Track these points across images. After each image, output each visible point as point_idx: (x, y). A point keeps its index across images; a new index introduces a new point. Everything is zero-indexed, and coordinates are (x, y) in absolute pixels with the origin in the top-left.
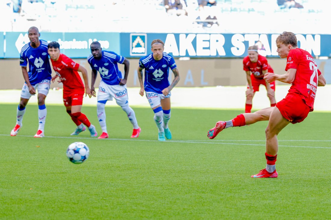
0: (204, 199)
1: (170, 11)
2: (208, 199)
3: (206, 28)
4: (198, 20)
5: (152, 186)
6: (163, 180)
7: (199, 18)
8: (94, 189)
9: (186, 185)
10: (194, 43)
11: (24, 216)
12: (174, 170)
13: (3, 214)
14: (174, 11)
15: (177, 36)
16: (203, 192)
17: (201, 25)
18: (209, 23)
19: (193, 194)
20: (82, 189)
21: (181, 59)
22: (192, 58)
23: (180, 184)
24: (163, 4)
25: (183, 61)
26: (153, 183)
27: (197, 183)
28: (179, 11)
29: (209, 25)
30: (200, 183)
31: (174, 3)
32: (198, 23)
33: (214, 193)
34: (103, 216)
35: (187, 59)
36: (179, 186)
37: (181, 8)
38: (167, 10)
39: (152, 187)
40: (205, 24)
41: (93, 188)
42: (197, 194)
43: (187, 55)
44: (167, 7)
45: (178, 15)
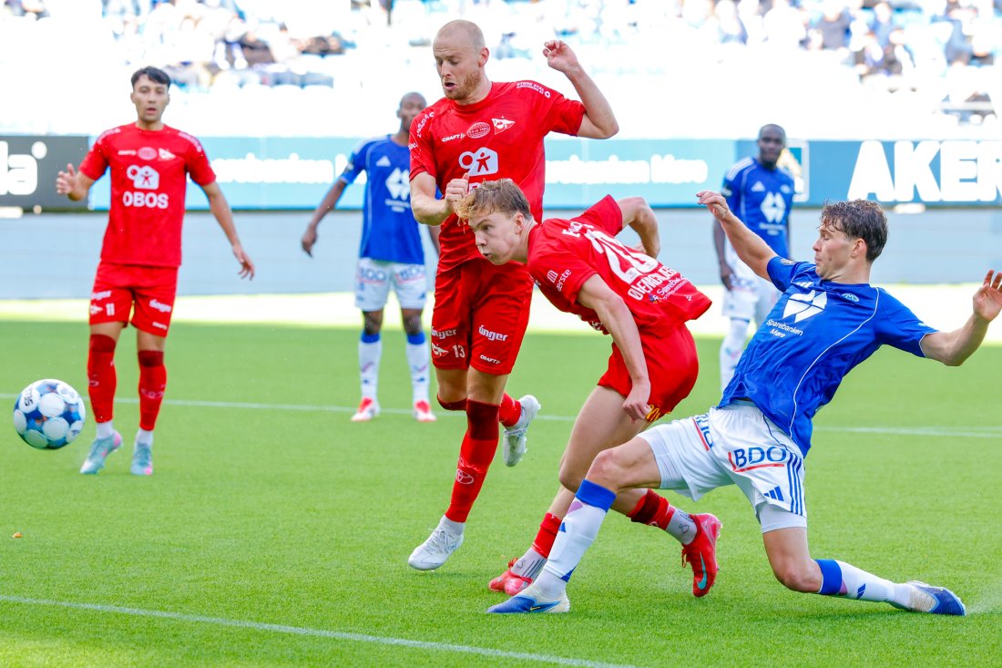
0: (966, 584)
1: (870, 80)
2: (976, 587)
3: (966, 126)
4: (947, 106)
5: (826, 549)
6: (855, 534)
7: (947, 99)
8: (670, 559)
9: (917, 547)
10: (935, 166)
11: (484, 628)
12: (884, 508)
13: (429, 623)
14: (881, 79)
15: (889, 147)
16: (964, 568)
17: (954, 118)
18: (976, 112)
19: (936, 572)
20: (639, 556)
21: (900, 209)
22: (931, 207)
23: (901, 546)
24: (851, 61)
25: (905, 215)
26: (828, 542)
27: (946, 542)
28: (893, 80)
29: (975, 118)
30: (955, 542)
31: (882, 59)
32: (947, 112)
33: (993, 569)
34: (695, 630)
35: (918, 208)
36: (898, 551)
37: (899, 72)
38: (862, 77)
39: (827, 552)
40: (964, 116)
41: (669, 556)
42: (948, 572)
43: (917, 199)
44: (862, 69)
45: (892, 91)
